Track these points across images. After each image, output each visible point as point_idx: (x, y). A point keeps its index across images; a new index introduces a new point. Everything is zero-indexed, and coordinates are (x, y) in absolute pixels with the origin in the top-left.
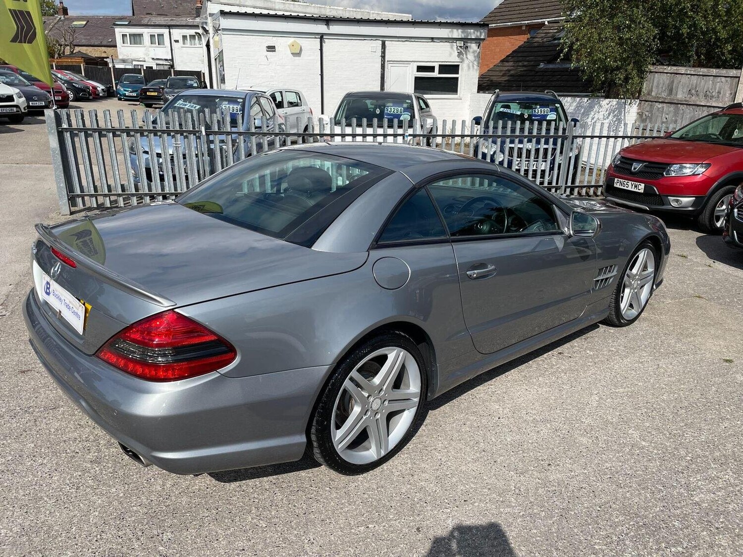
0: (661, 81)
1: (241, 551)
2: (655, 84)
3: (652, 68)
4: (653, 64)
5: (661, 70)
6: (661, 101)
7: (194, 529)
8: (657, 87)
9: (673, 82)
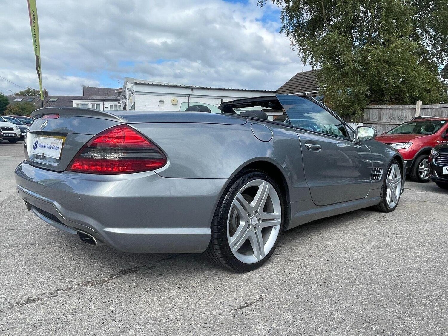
0: (374, 113)
1: (171, 308)
2: (371, 115)
3: (368, 107)
4: (368, 104)
5: (373, 108)
6: (374, 123)
7: (135, 298)
8: (372, 116)
9: (380, 113)
